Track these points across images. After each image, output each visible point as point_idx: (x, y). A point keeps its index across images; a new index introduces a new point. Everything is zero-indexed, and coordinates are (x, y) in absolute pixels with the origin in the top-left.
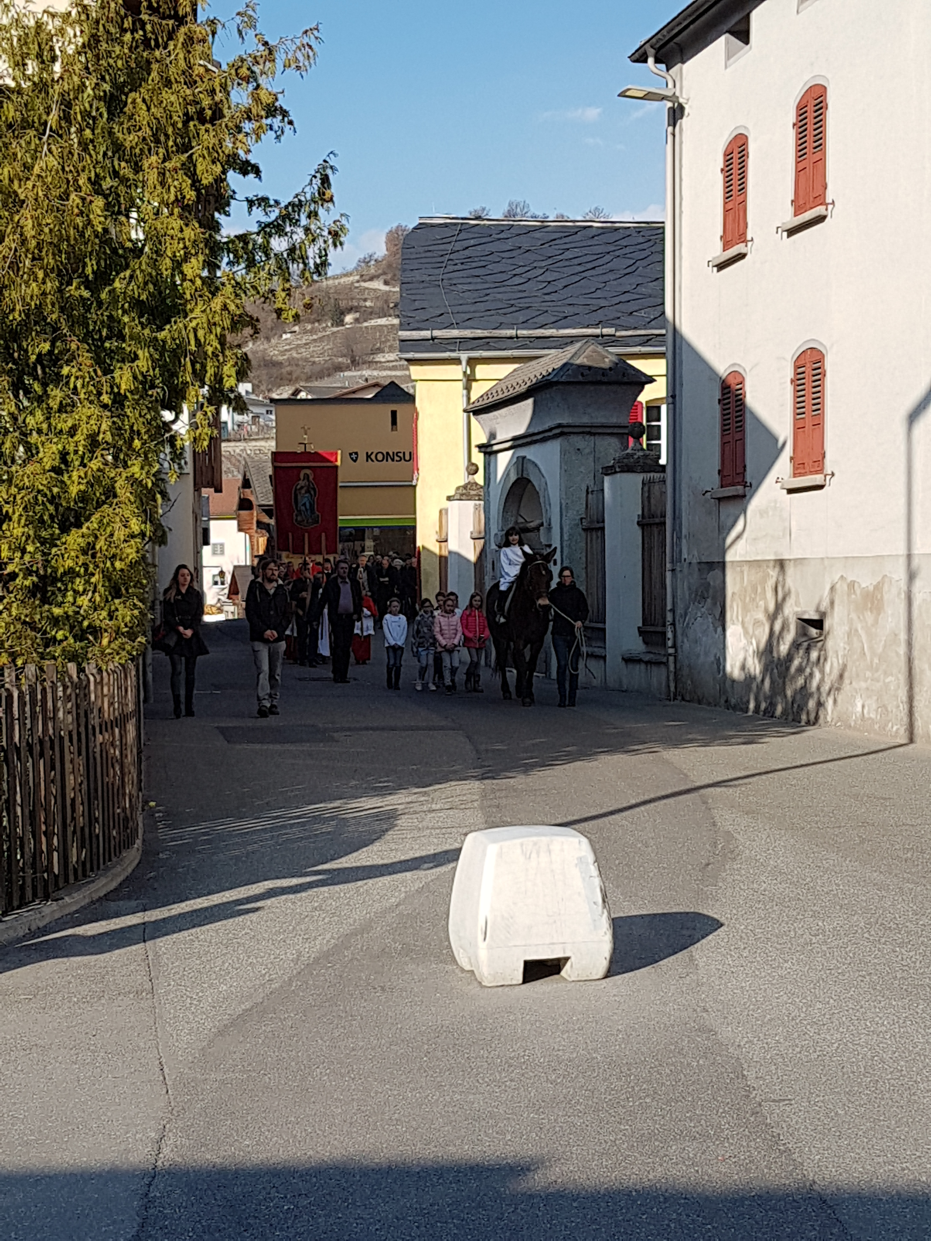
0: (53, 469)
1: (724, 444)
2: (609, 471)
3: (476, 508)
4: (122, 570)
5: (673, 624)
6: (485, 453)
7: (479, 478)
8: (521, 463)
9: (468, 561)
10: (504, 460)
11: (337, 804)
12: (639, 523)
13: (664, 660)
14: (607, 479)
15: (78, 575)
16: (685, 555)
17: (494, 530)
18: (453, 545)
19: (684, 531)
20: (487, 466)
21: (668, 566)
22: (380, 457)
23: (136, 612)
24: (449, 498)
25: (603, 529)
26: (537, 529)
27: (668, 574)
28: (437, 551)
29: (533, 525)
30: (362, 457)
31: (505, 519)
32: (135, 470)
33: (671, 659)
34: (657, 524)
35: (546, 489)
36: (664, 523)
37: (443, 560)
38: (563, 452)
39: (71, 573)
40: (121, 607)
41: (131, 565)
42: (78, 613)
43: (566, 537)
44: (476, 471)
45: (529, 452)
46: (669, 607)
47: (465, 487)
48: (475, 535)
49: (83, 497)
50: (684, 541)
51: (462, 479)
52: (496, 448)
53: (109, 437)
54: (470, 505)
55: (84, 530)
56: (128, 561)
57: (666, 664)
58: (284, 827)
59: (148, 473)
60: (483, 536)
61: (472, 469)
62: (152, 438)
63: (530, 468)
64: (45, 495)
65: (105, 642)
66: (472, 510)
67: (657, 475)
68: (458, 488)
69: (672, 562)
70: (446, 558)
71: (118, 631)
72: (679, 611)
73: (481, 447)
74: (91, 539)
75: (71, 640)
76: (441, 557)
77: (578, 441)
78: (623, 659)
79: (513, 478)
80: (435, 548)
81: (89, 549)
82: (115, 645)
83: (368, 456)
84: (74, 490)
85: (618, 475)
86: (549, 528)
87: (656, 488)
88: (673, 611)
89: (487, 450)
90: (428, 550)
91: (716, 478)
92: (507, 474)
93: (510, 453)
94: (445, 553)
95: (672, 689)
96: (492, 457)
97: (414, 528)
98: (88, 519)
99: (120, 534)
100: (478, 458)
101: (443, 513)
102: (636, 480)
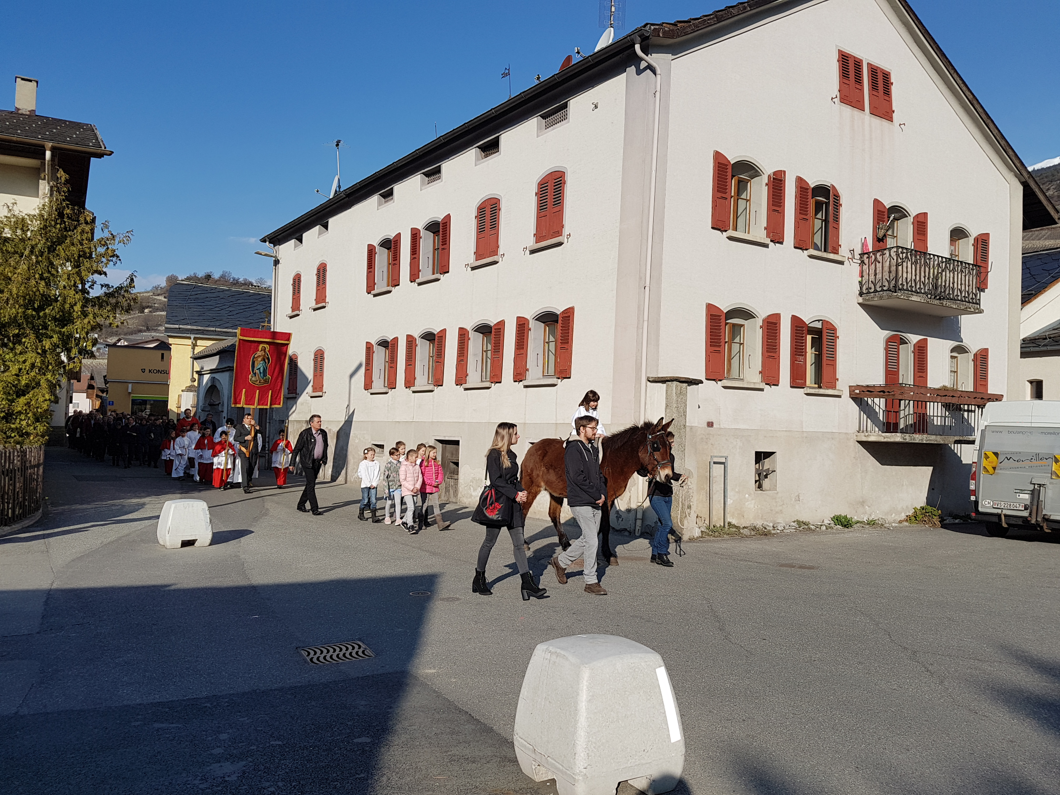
0: (15, 375)
1: (290, 377)
3: (194, 395)
4: (41, 412)
5: (268, 442)
6: (199, 374)
7: (196, 384)
8: (213, 379)
10: (206, 378)
11: (122, 501)
13: (264, 455)
15: (22, 413)
16: (274, 417)
17: (201, 404)
20: (199, 379)
21: (268, 421)
22: (155, 371)
23: (45, 428)
24: (182, 391)
26: (218, 405)
27: (268, 424)
28: (176, 411)
29: (217, 403)
30: (147, 371)
31: (205, 400)
33: (267, 455)
35: (222, 390)
38: (230, 377)
39: (20, 413)
40: (39, 426)
42: (21, 427)
43: (229, 408)
44: (195, 381)
45: (217, 376)
46: (267, 436)
47: (190, 387)
48: (193, 406)
49: (27, 386)
50: (274, 412)
51: (189, 383)
52: (203, 373)
53: (39, 365)
54: (191, 394)
55: (26, 397)
56: (43, 409)
57: (265, 457)
58: (100, 507)
59: (54, 378)
60: (197, 406)
61: (193, 380)
62: (57, 366)
63: (217, 381)
64: (11, 384)
65: (32, 438)
66: (192, 396)
68: (186, 387)
69: (269, 420)
70: (180, 414)
71: (37, 434)
72: (271, 437)
73: (197, 372)
74: (29, 401)
76: (178, 414)
79: (209, 385)
80: (175, 410)
81: (28, 404)
82: (36, 439)
83: (150, 371)
84: (23, 383)
86: (223, 405)
88: (269, 437)
89: (200, 373)
90: (172, 410)
91: (287, 391)
92: (207, 383)
93: (209, 375)
94: (179, 412)
95: (267, 466)
96: (202, 376)
97: (167, 402)
98: (28, 393)
99: (41, 399)
100: (196, 376)
101: (180, 396)
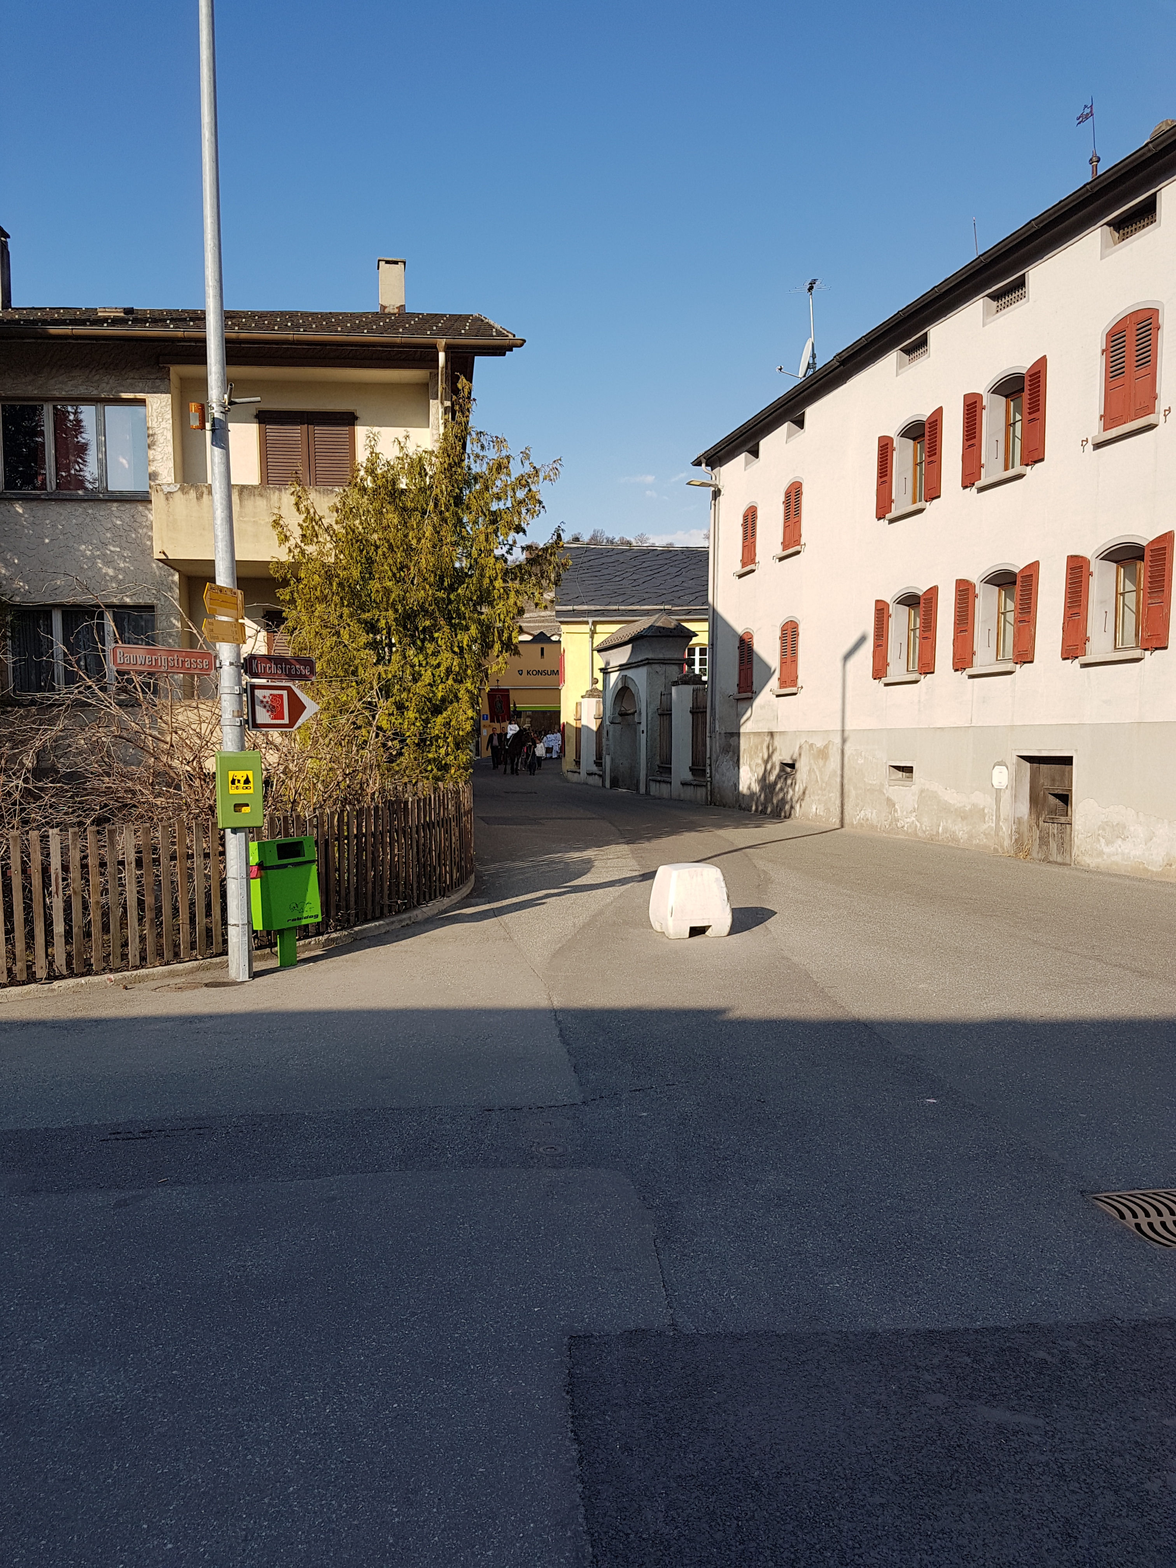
0: (430, 684)
1: (740, 670)
2: (675, 684)
3: (597, 702)
5: (710, 765)
6: (604, 673)
7: (600, 686)
8: (624, 678)
9: (593, 730)
10: (614, 677)
11: (559, 855)
12: (690, 712)
13: (705, 784)
14: (674, 689)
15: (440, 738)
16: (717, 729)
17: (608, 714)
18: (584, 722)
19: (717, 716)
20: (604, 680)
21: (708, 734)
22: (535, 673)
23: (468, 757)
24: (582, 697)
25: (671, 714)
26: (633, 714)
27: (708, 739)
28: (574, 725)
29: (629, 712)
30: (525, 673)
31: (614, 708)
32: (468, 685)
33: (709, 783)
34: (701, 712)
35: (638, 693)
36: (706, 712)
37: (578, 730)
38: (649, 674)
39: (437, 737)
40: (460, 754)
41: (468, 733)
42: (439, 757)
43: (649, 719)
44: (597, 682)
45: (629, 673)
46: (708, 756)
47: (591, 691)
48: (596, 717)
49: (443, 700)
50: (717, 721)
51: (588, 687)
52: (609, 670)
53: (457, 669)
54: (594, 700)
55: (444, 715)
56: (466, 731)
58: (538, 865)
59: (475, 687)
60: (602, 718)
61: (595, 681)
62: (476, 669)
63: (629, 681)
64: (425, 697)
65: (453, 771)
66: (595, 703)
67: (701, 686)
68: (587, 691)
69: (710, 732)
70: (580, 729)
71: (459, 766)
72: (714, 757)
73: (601, 670)
74: (448, 720)
75: (435, 770)
76: (576, 728)
77: (657, 667)
78: (681, 783)
79: (620, 686)
80: (573, 723)
81: (447, 724)
82: (458, 773)
83: (528, 673)
84: (440, 695)
85: (680, 686)
86: (640, 714)
87: (700, 693)
88: (710, 758)
89: (605, 671)
90: (570, 724)
91: (736, 689)
92: (616, 684)
93: (618, 673)
94: (579, 726)
95: (709, 799)
96: (608, 675)
97: (559, 712)
98: (446, 709)
99: (464, 717)
100: (599, 676)
101: (578, 704)
102: (689, 689)
